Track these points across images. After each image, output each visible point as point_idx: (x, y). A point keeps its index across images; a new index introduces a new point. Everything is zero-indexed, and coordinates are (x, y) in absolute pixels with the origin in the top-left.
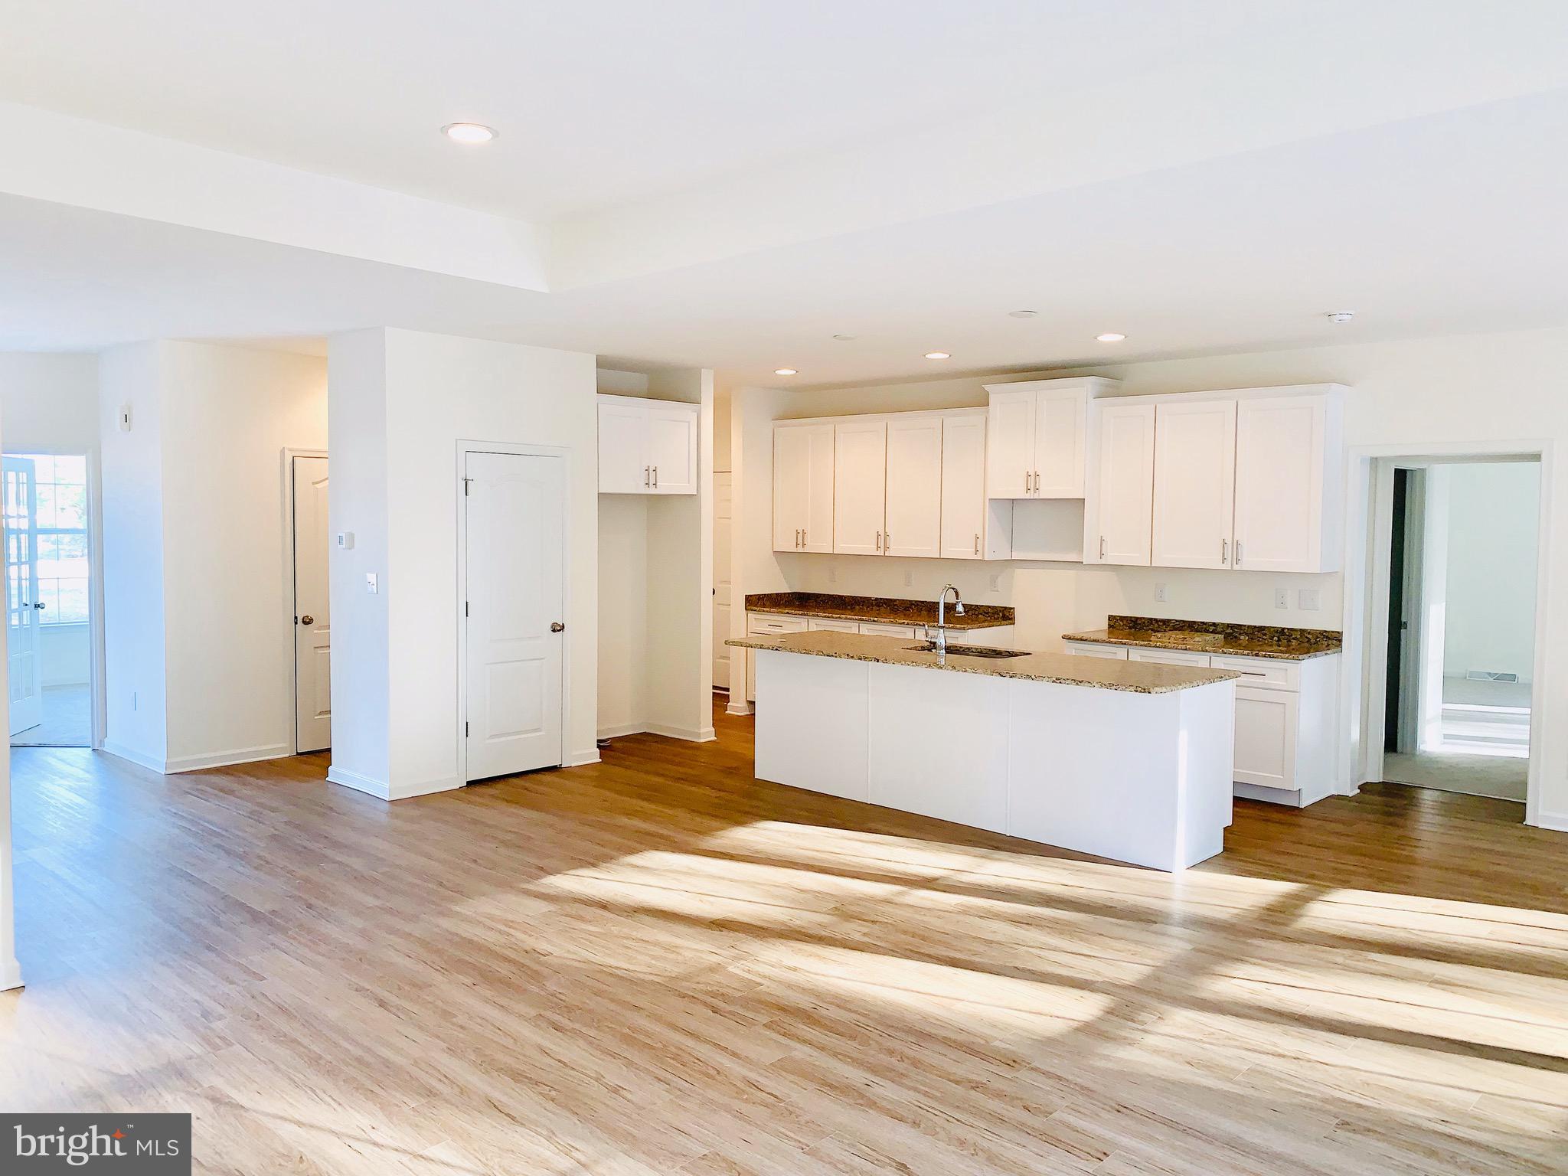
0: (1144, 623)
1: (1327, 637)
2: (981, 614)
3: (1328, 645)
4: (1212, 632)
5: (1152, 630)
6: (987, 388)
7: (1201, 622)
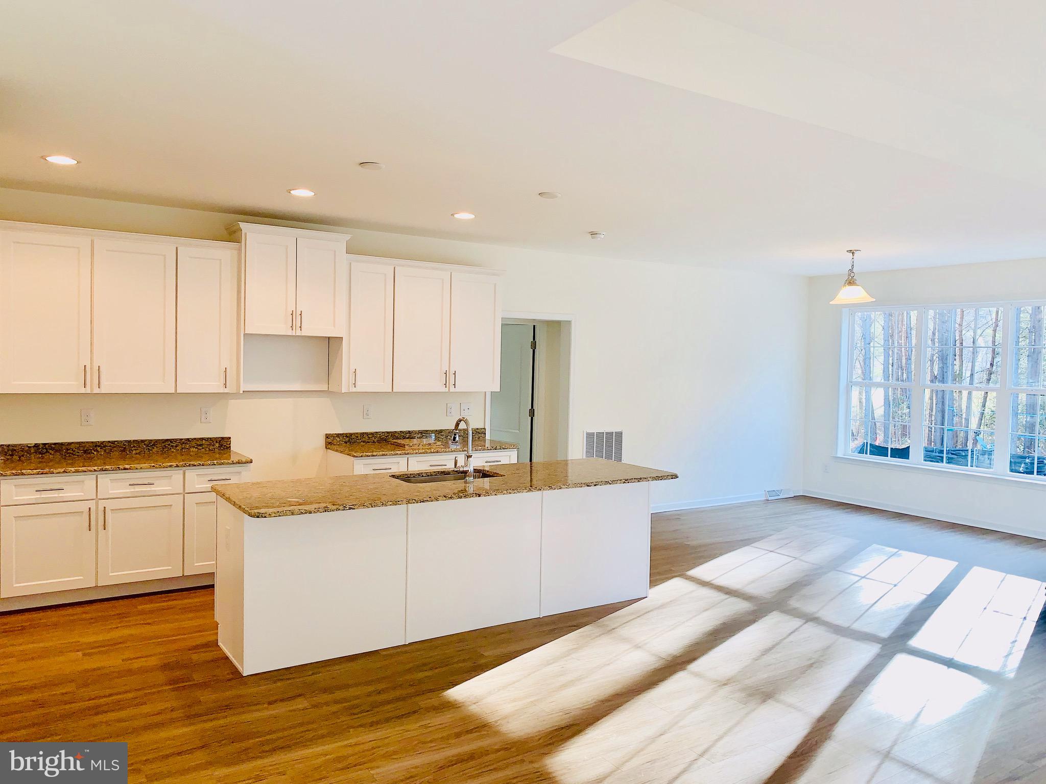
0: (357, 437)
1: (479, 433)
2: (194, 447)
3: (479, 438)
4: (408, 438)
5: (364, 442)
6: (242, 225)
7: (401, 432)
